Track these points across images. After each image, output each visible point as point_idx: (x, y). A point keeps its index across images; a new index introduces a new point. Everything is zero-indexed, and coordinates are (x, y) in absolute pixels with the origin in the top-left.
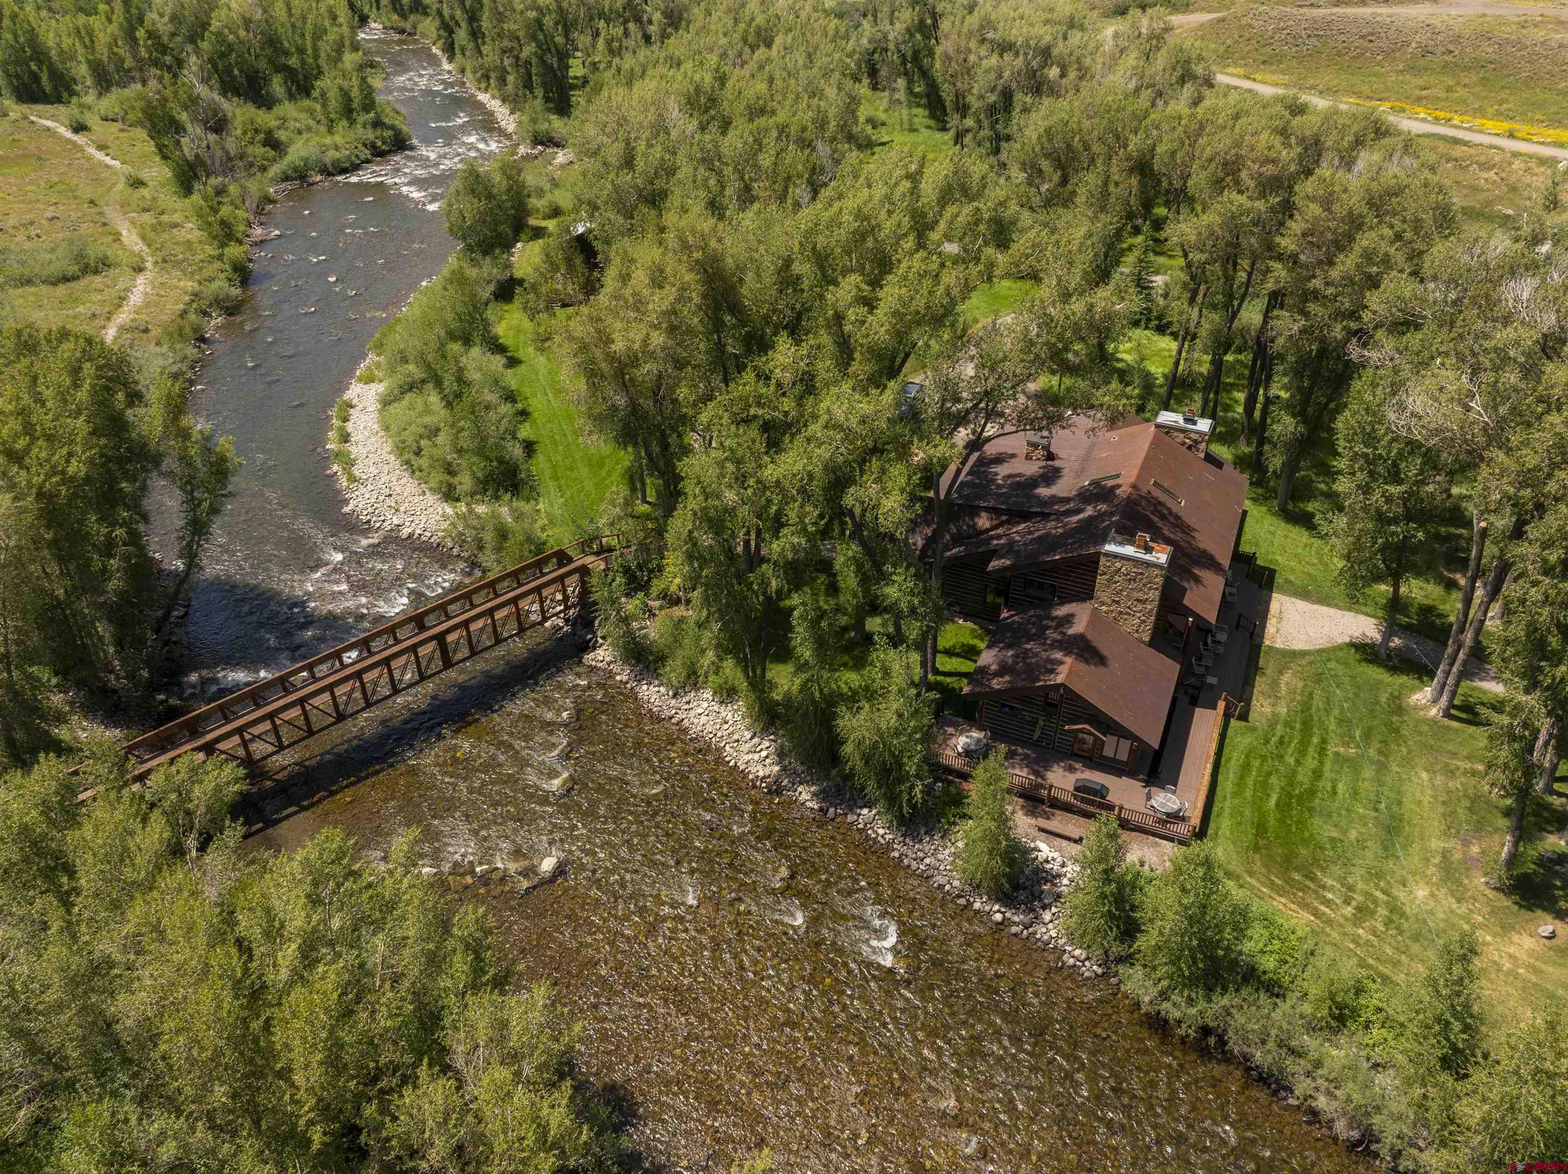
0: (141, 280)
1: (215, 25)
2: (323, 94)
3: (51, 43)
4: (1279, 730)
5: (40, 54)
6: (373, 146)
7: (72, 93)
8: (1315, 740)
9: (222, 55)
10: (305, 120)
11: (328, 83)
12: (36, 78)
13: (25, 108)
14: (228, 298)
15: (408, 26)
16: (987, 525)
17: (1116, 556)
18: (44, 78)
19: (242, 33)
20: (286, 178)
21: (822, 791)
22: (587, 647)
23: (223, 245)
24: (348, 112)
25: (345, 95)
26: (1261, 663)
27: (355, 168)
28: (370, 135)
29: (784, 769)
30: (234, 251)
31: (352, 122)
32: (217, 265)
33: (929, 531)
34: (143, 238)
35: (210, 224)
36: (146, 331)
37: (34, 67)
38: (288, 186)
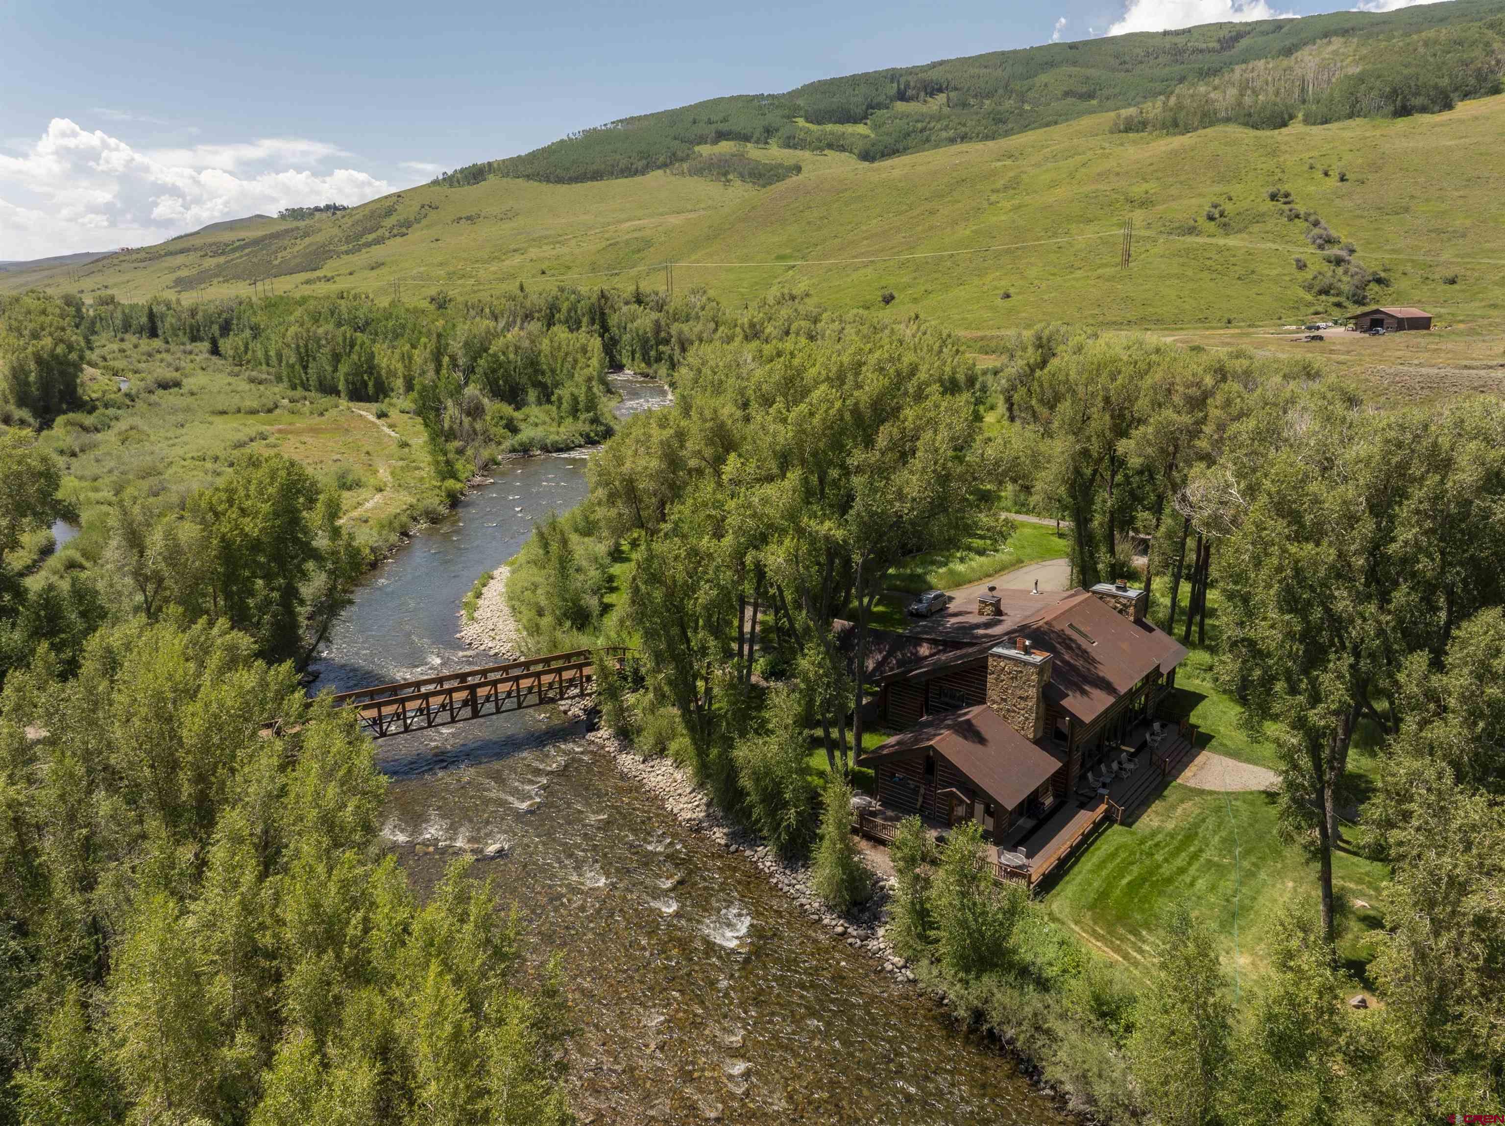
0: (378, 497)
1: (493, 349)
2: (560, 399)
3: (383, 365)
4: (1160, 837)
5: (372, 369)
6: (588, 436)
7: (386, 396)
8: (1192, 849)
9: (494, 371)
10: (543, 417)
11: (564, 393)
12: (365, 384)
13: (351, 404)
14: (434, 511)
15: (651, 372)
16: (927, 653)
17: (1000, 656)
18: (371, 384)
19: (512, 356)
20: (513, 450)
21: (733, 833)
22: (592, 727)
23: (443, 479)
24: (574, 412)
25: (575, 399)
26: (1166, 793)
27: (568, 449)
28: (587, 428)
29: (708, 816)
30: (450, 483)
31: (576, 418)
32: (437, 491)
33: (879, 657)
34: (392, 473)
35: (438, 462)
36: (366, 521)
37: (366, 377)
38: (513, 455)
